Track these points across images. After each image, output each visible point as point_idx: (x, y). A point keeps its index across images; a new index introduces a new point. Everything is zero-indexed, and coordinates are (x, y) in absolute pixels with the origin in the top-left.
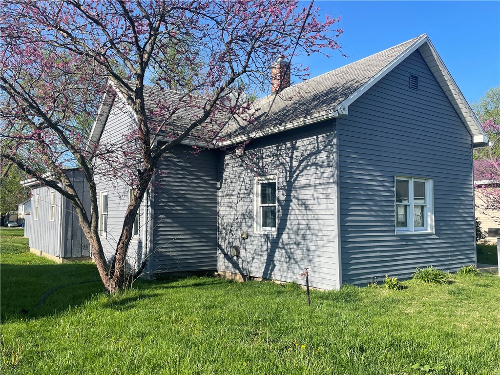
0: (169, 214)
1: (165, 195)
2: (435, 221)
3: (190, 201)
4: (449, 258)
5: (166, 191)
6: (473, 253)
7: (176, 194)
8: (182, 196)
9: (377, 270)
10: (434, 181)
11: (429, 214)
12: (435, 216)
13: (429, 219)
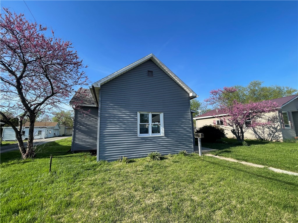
0: (80, 130)
1: (79, 124)
2: (164, 131)
3: (89, 125)
4: (175, 147)
5: (79, 122)
6: (192, 144)
7: (83, 123)
8: (86, 124)
9: (124, 153)
10: (164, 113)
11: (162, 128)
12: (164, 129)
13: (162, 130)
